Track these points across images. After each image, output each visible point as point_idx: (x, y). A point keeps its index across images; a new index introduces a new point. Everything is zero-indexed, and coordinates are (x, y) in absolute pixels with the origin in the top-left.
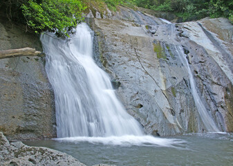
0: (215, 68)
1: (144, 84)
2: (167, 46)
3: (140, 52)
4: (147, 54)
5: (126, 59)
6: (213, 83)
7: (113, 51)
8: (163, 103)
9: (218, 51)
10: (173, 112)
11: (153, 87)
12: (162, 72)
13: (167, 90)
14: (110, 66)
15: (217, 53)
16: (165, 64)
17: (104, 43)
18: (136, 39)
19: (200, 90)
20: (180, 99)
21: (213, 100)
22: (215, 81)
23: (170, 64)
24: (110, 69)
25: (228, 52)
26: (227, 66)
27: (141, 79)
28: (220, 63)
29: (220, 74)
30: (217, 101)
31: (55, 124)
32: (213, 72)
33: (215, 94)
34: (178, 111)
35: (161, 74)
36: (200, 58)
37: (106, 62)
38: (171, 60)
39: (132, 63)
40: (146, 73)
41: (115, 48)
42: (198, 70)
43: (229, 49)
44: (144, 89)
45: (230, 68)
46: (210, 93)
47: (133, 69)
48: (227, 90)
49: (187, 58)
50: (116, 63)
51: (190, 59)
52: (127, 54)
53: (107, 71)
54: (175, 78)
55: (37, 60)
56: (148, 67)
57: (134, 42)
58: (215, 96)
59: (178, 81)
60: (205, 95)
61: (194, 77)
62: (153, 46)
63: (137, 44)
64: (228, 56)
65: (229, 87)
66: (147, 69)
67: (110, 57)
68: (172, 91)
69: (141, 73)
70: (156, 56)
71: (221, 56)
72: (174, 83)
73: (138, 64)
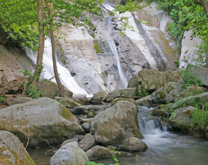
0: (136, 54)
1: (88, 72)
2: (103, 43)
3: (84, 51)
4: (89, 52)
5: (76, 58)
6: (134, 64)
7: (68, 54)
8: (100, 81)
10: (105, 85)
11: (94, 72)
12: (100, 62)
13: (102, 73)
14: (67, 63)
15: (141, 41)
16: (102, 57)
17: (61, 49)
18: (81, 42)
19: (125, 70)
20: (110, 78)
22: (136, 62)
23: (104, 56)
24: (68, 65)
25: (151, 38)
26: (147, 50)
27: (87, 69)
28: (142, 48)
29: (140, 57)
32: (135, 56)
33: (134, 71)
34: (108, 84)
35: (99, 64)
36: (126, 48)
37: (65, 62)
38: (106, 53)
39: (80, 59)
40: (90, 65)
41: (68, 51)
42: (123, 57)
43: (152, 36)
44: (88, 74)
45: (150, 51)
46: (132, 71)
48: (144, 67)
50: (71, 62)
51: (119, 49)
52: (77, 54)
53: (66, 67)
54: (107, 65)
57: (80, 45)
58: (134, 73)
59: (110, 66)
60: (127, 73)
61: (121, 62)
62: (93, 45)
63: (82, 46)
64: (150, 41)
65: (146, 65)
66: (89, 62)
67: (67, 59)
68: (105, 74)
69: (86, 65)
70: (95, 52)
71: (144, 43)
72: (107, 68)
73: (84, 60)
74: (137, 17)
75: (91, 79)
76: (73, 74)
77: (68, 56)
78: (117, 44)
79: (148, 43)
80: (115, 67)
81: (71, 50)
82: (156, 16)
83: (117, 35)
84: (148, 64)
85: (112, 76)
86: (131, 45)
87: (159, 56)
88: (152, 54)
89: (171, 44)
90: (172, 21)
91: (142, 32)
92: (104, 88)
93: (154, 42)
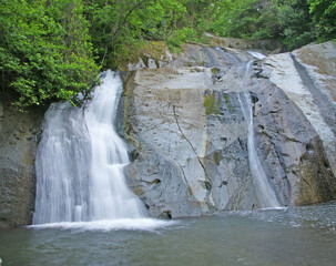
0: (293, 119)
1: (175, 153)
2: (225, 95)
3: (180, 110)
4: (191, 111)
5: (158, 121)
6: (288, 139)
7: (143, 113)
8: (196, 175)
9: (308, 93)
10: (208, 186)
11: (187, 154)
12: (209, 133)
13: (207, 157)
14: (135, 133)
15: (304, 96)
16: (217, 123)
17: (131, 105)
18: (178, 92)
19: (263, 152)
20: (225, 169)
21: (282, 164)
22: (291, 136)
23: (223, 121)
24: (134, 137)
25: (324, 91)
26: (317, 113)
27: (173, 146)
28: (305, 109)
29: (302, 125)
30: (288, 164)
31: (34, 210)
32: (291, 124)
33: (286, 155)
34: (217, 182)
35: (205, 136)
36: (272, 107)
37: (131, 129)
38: (227, 115)
39: (166, 125)
40: (183, 137)
41: (145, 109)
42: (264, 125)
43: (327, 88)
45: (322, 115)
46: (280, 155)
47: (166, 134)
48: (308, 147)
49: (254, 108)
50: (144, 129)
51: (258, 109)
52: (161, 115)
54: (225, 139)
55: (29, 139)
56: (188, 129)
57: (174, 98)
58: (286, 158)
59: (229, 142)
60: (270, 158)
61: (256, 134)
62: (202, 99)
63: (178, 100)
64: (324, 97)
65: (313, 143)
66: (184, 132)
67: (136, 122)
68: (215, 157)
69: (175, 137)
70: (203, 113)
71: (311, 99)
72: (219, 146)
73: (174, 126)
74: (299, 60)
76: (134, 157)
77: (141, 118)
78: (255, 99)
79: (319, 99)
80: (242, 144)
81: (153, 105)
84: (319, 141)
85: (231, 165)
86: (283, 102)
88: (328, 121)
91: (307, 81)
92: (201, 194)
93: (330, 99)
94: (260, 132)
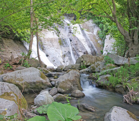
0: (81, 46)
2: (63, 39)
3: (53, 44)
4: (56, 44)
5: (49, 47)
6: (80, 51)
8: (61, 60)
10: (64, 62)
11: (58, 55)
12: (61, 50)
13: (62, 56)
16: (62, 47)
17: (42, 43)
19: (74, 54)
20: (67, 58)
23: (64, 47)
24: (45, 51)
27: (54, 53)
29: (83, 48)
34: (66, 61)
36: (75, 43)
37: (43, 49)
38: (65, 45)
39: (51, 48)
40: (56, 51)
41: (45, 43)
42: (74, 48)
44: (55, 56)
46: (78, 55)
47: (52, 50)
48: (84, 53)
50: (46, 49)
51: (72, 43)
52: (49, 45)
54: (65, 51)
57: (51, 40)
60: (76, 56)
62: (58, 41)
63: (52, 41)
64: (88, 40)
66: (56, 49)
67: (44, 47)
68: (64, 56)
69: (54, 51)
70: (59, 44)
72: (65, 53)
73: (53, 48)
74: (82, 27)
75: (57, 59)
76: (47, 56)
77: (45, 46)
78: (71, 41)
79: (87, 40)
80: (69, 53)
81: (47, 43)
82: (92, 27)
83: (71, 36)
84: (87, 52)
85: (68, 58)
86: (78, 41)
87: (93, 48)
88: (89, 46)
89: (99, 42)
90: (100, 30)
91: (84, 35)
92: (63, 64)
94: (73, 50)
